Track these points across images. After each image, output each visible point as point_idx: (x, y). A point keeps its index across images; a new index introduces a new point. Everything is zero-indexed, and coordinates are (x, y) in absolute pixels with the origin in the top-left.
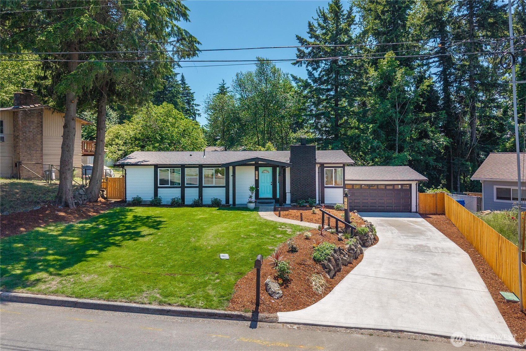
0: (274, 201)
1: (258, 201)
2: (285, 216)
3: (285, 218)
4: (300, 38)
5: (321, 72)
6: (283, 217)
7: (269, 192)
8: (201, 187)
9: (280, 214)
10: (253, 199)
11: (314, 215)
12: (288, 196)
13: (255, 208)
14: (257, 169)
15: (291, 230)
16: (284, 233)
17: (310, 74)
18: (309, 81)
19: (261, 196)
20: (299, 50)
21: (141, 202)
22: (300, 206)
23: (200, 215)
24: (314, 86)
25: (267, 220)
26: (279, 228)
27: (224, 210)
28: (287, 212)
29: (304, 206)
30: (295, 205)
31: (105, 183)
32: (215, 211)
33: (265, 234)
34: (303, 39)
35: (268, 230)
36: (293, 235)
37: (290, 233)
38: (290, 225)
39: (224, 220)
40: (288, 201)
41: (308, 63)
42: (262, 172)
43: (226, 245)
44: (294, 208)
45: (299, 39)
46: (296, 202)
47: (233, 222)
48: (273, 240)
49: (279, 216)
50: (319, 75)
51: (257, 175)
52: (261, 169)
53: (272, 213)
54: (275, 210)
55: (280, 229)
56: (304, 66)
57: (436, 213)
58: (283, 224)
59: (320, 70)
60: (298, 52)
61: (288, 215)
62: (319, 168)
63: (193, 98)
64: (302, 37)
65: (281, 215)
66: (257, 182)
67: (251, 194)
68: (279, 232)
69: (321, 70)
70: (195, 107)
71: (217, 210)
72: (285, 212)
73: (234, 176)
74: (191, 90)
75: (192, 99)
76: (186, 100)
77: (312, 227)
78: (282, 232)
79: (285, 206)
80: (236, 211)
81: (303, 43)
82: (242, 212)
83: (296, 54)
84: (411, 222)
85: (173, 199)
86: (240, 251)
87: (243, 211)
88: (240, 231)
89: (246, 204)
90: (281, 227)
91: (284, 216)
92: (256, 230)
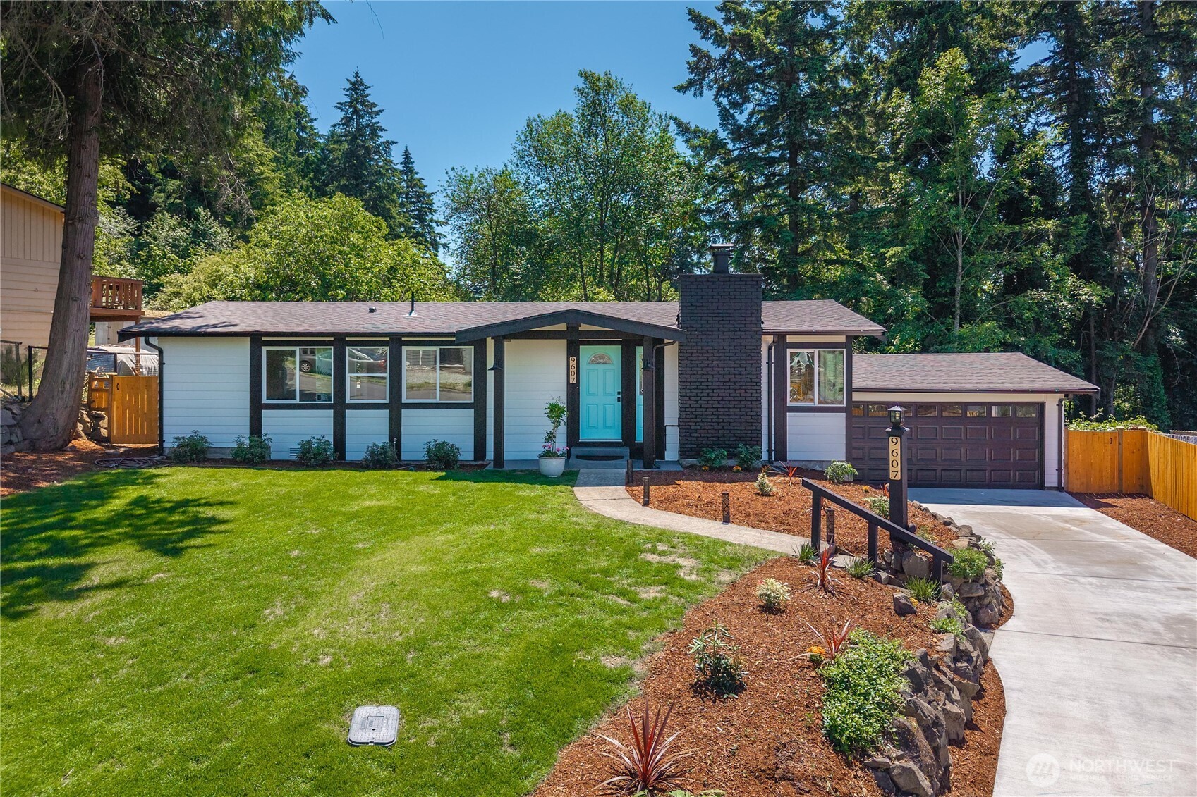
0: (626, 451)
1: (575, 451)
2: (667, 504)
3: (667, 509)
4: (699, 15)
5: (752, 114)
6: (659, 508)
7: (609, 423)
8: (395, 407)
9: (647, 494)
10: (561, 444)
11: (765, 499)
12: (672, 438)
13: (564, 474)
14: (573, 351)
15: (692, 562)
16: (668, 576)
17: (725, 116)
18: (723, 134)
19: (585, 437)
20: (695, 50)
21: (203, 451)
22: (711, 469)
23: (371, 496)
24: (734, 148)
25: (604, 518)
26: (647, 551)
27: (459, 480)
28: (670, 490)
29: (723, 469)
30: (692, 466)
31: (104, 394)
32: (428, 485)
33: (592, 583)
34: (706, 19)
35: (603, 564)
36: (704, 586)
37: (694, 577)
38: (689, 539)
39: (448, 516)
40: (671, 453)
41: (720, 89)
42: (592, 362)
43: (407, 646)
44: (691, 473)
45: (695, 17)
46: (697, 454)
47: (477, 528)
48: (625, 619)
49: (646, 504)
50: (748, 121)
51: (573, 370)
52: (586, 352)
53: (621, 491)
54: (630, 481)
55: (650, 557)
56: (709, 94)
57: (1121, 491)
58: (662, 535)
59: (749, 107)
60: (694, 56)
61: (675, 499)
62: (770, 348)
63: (431, 205)
64: (703, 15)
65: (651, 498)
66: (573, 391)
67: (550, 429)
68: (647, 572)
69: (754, 109)
70: (436, 228)
71: (441, 478)
72: (663, 488)
73: (499, 368)
74: (425, 186)
75: (429, 209)
76: (413, 210)
77: (771, 547)
78: (659, 571)
79: (664, 468)
80: (501, 485)
81: (707, 32)
82: (519, 489)
83: (688, 63)
84: (1067, 522)
85: (303, 444)
86: (461, 688)
87: (522, 485)
88: (490, 570)
89: (537, 462)
90: (654, 546)
91: (661, 502)
92: (555, 562)
